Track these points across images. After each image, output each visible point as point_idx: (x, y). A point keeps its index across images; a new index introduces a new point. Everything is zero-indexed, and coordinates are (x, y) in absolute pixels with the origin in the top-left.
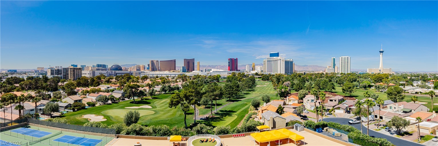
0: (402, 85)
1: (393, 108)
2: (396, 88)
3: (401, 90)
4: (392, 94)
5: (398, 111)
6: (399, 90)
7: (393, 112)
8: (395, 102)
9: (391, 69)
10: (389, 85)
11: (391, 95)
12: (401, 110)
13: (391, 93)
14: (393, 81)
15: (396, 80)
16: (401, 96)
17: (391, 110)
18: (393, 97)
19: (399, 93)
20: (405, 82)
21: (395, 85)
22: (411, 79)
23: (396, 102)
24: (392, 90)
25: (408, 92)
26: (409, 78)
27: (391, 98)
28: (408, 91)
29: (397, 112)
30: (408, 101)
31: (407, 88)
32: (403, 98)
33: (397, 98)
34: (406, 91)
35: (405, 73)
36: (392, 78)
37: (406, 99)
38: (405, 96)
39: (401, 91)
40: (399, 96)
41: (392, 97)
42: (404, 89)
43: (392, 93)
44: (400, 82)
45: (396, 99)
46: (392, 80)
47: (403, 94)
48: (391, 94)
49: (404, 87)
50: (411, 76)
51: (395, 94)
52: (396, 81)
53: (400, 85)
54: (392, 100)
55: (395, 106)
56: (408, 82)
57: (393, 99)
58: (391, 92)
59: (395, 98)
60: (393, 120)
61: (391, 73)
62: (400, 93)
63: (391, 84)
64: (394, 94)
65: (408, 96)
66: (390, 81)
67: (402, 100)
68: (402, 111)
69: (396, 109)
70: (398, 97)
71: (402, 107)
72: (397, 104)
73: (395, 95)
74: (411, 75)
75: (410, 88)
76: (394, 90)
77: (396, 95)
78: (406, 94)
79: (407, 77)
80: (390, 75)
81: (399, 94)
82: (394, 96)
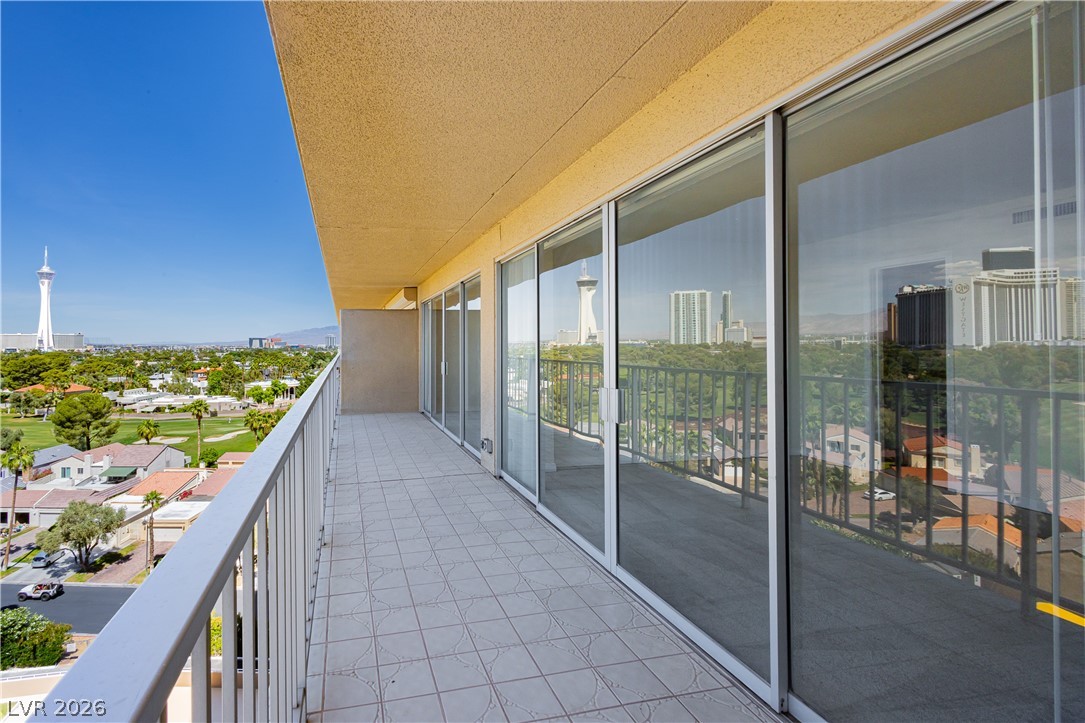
0: (116, 387)
1: (74, 473)
2: (88, 399)
3: (105, 406)
4: (72, 422)
5: (91, 479)
6: (98, 405)
7: (70, 489)
8: (83, 450)
9: (80, 335)
10: (67, 391)
11: (68, 427)
12: (101, 475)
13: (69, 420)
14: (84, 377)
15: (97, 373)
16: (104, 425)
17: (66, 479)
18: (78, 432)
19: (97, 415)
20: (123, 379)
21: (89, 388)
22: (143, 368)
23: (89, 448)
24: (76, 408)
25: (133, 410)
26: (138, 363)
27: (68, 438)
28: (133, 407)
29: (89, 486)
30: (128, 441)
31: (130, 396)
32: (110, 434)
33: (92, 432)
34: (126, 408)
35: (129, 348)
36: (82, 367)
37: (121, 433)
38: (117, 426)
39: (105, 409)
40: (97, 428)
41: (73, 432)
42: (119, 400)
43: (73, 419)
44: (110, 379)
45: (88, 439)
46: (81, 373)
47: (114, 417)
48: (68, 424)
49: (121, 394)
50: (145, 357)
51: (84, 423)
52: (95, 377)
53: (106, 390)
54: (74, 442)
55: (80, 464)
56: (134, 376)
57: (78, 438)
58: (68, 414)
59: (84, 434)
60: (65, 520)
61: (82, 350)
62: (103, 416)
63: (75, 387)
64: (81, 421)
65: (130, 424)
66: (75, 377)
67: (108, 440)
68: (105, 479)
69: (84, 476)
70: (96, 431)
71: (105, 463)
72: (88, 456)
73: (84, 426)
74: (145, 354)
75: (138, 396)
76: (80, 406)
77: (89, 424)
78: (127, 417)
79: (131, 362)
80: (78, 356)
81: (100, 418)
82: (79, 429)
